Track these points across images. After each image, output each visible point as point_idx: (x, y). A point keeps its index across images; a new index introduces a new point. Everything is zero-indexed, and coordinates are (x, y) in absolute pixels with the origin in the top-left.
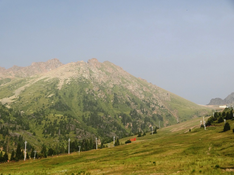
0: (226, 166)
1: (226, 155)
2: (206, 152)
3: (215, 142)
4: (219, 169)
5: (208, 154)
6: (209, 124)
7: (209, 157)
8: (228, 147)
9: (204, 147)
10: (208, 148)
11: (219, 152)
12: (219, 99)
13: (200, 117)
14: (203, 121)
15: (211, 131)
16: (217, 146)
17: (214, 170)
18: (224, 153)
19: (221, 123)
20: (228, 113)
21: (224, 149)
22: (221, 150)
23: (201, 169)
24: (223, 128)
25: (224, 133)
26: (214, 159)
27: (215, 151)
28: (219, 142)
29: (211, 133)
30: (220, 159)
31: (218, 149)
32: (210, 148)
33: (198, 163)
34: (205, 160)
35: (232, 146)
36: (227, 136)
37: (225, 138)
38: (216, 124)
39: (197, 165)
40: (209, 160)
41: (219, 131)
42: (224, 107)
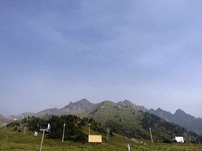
0: (16, 148)
1: (15, 142)
2: (6, 139)
3: (10, 135)
4: (13, 149)
5: (6, 141)
6: (7, 126)
7: (7, 143)
8: (15, 138)
9: (5, 137)
10: (6, 138)
11: (11, 140)
12: (14, 116)
13: (3, 122)
14: (5, 124)
15: (8, 129)
16: (11, 137)
17: (11, 149)
18: (14, 141)
19: (13, 127)
20: (17, 123)
21: (14, 139)
22: (13, 139)
23: (4, 148)
24: (14, 129)
25: (14, 132)
26: (10, 144)
27: (10, 139)
28: (12, 135)
29: (8, 130)
30: (13, 144)
31: (11, 138)
32: (7, 138)
33: (3, 145)
34: (6, 144)
35: (17, 138)
36: (15, 133)
37: (14, 134)
38: (11, 127)
39: (2, 146)
40: (8, 144)
41: (12, 130)
42: (16, 119)
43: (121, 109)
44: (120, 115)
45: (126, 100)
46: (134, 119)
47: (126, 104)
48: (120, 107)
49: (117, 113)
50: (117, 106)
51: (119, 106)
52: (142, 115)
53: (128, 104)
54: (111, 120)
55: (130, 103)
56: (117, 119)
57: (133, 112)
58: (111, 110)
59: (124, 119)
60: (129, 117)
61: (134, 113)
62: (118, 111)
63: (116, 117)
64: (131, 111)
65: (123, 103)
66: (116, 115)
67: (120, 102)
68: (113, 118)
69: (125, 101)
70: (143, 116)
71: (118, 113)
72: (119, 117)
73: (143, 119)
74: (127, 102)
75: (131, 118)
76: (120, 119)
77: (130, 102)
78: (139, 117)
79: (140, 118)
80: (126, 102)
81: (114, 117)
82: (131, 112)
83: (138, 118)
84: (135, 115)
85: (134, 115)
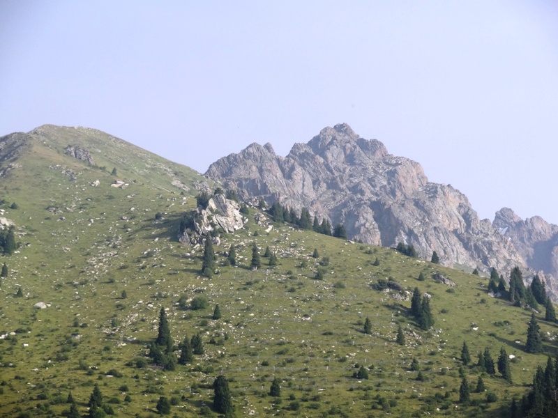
43: (243, 257)
44: (227, 328)
45: (341, 128)
46: (410, 388)
47: (332, 185)
48: (233, 218)
49: (182, 307)
50: (187, 203)
51: (222, 210)
52: (532, 344)
53: (356, 189)
54: (81, 395)
55: (392, 174)
56: (174, 381)
57: (407, 302)
58: (99, 265)
59: (274, 391)
60: (342, 369)
61: (418, 313)
62: (195, 283)
63: (156, 359)
64: (379, 287)
65: (288, 175)
66: (163, 338)
67: (246, 154)
68: (115, 365)
69: (319, 145)
70: (541, 360)
71: (196, 306)
72: (199, 360)
73: (531, 396)
74: (350, 159)
75: (372, 382)
76: (219, 385)
77: (392, 167)
78: (486, 365)
79: (491, 384)
80: (335, 156)
81: (132, 353)
82: (386, 295)
83: (472, 378)
84: (437, 333)
85: (413, 336)
